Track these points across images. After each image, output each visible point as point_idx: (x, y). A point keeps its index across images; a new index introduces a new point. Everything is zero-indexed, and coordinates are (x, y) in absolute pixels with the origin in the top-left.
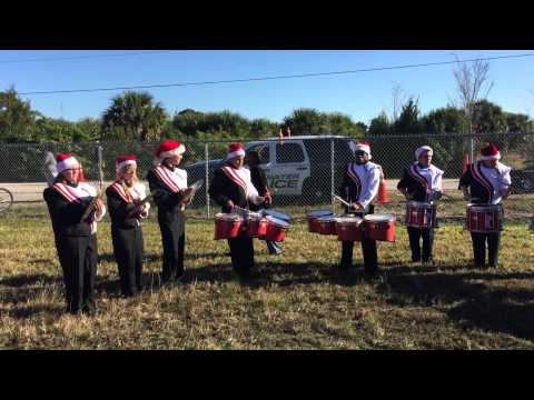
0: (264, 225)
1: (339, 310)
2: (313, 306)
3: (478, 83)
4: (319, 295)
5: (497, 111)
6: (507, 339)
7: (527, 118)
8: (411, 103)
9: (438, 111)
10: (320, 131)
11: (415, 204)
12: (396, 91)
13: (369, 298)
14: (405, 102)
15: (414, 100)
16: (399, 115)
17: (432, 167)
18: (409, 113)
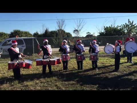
0: (24, 64)
1: (50, 84)
2: (42, 84)
3: (62, 25)
4: (42, 81)
5: (64, 32)
6: (91, 86)
7: (70, 33)
8: (47, 29)
9: (51, 31)
10: (22, 36)
11: (64, 55)
12: (43, 26)
13: (55, 80)
14: (45, 29)
15: (48, 29)
16: (44, 32)
17: (67, 45)
18: (46, 31)
